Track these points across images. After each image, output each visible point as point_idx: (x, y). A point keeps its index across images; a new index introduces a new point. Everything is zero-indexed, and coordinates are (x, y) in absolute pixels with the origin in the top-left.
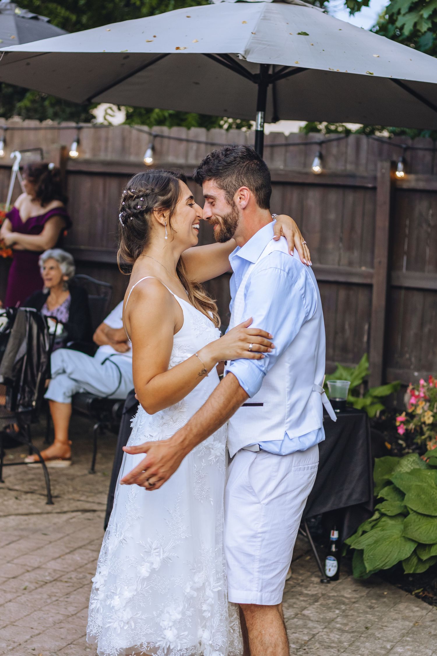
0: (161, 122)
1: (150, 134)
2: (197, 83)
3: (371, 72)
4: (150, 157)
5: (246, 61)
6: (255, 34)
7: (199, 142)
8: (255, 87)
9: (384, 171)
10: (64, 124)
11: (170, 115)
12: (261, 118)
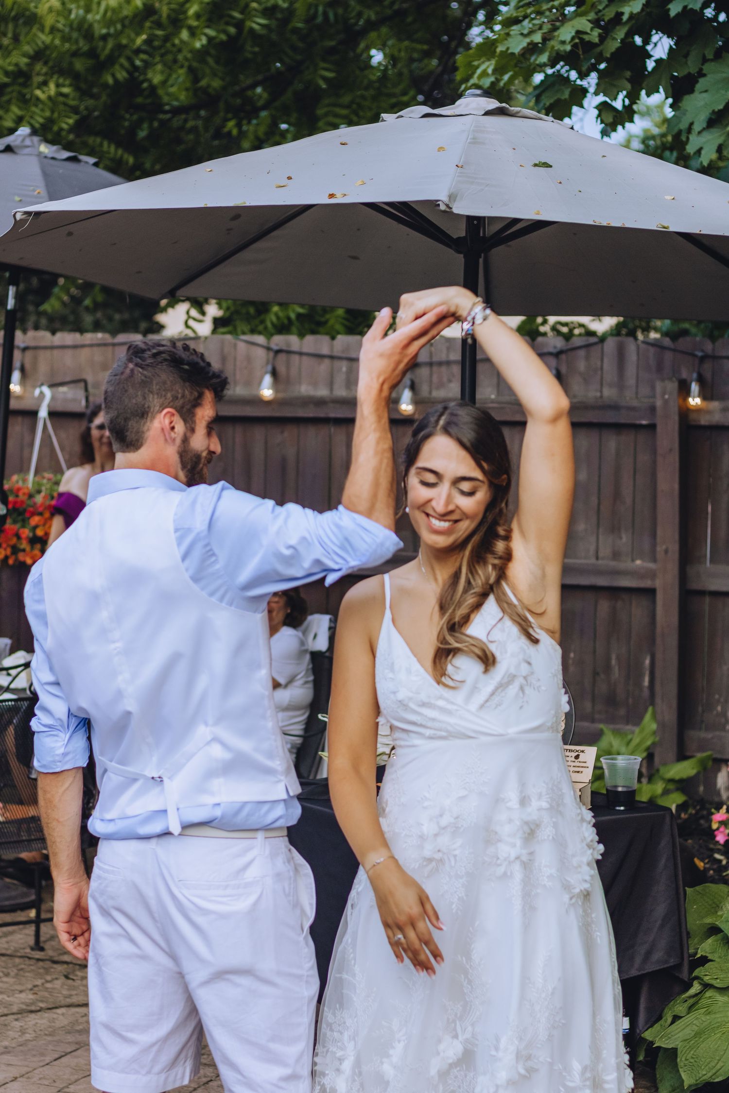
0: (283, 328)
1: (268, 349)
2: (355, 258)
3: (666, 225)
4: (268, 389)
5: (452, 213)
6: (462, 167)
7: (351, 360)
8: (461, 259)
9: (667, 397)
10: (122, 337)
11: (299, 316)
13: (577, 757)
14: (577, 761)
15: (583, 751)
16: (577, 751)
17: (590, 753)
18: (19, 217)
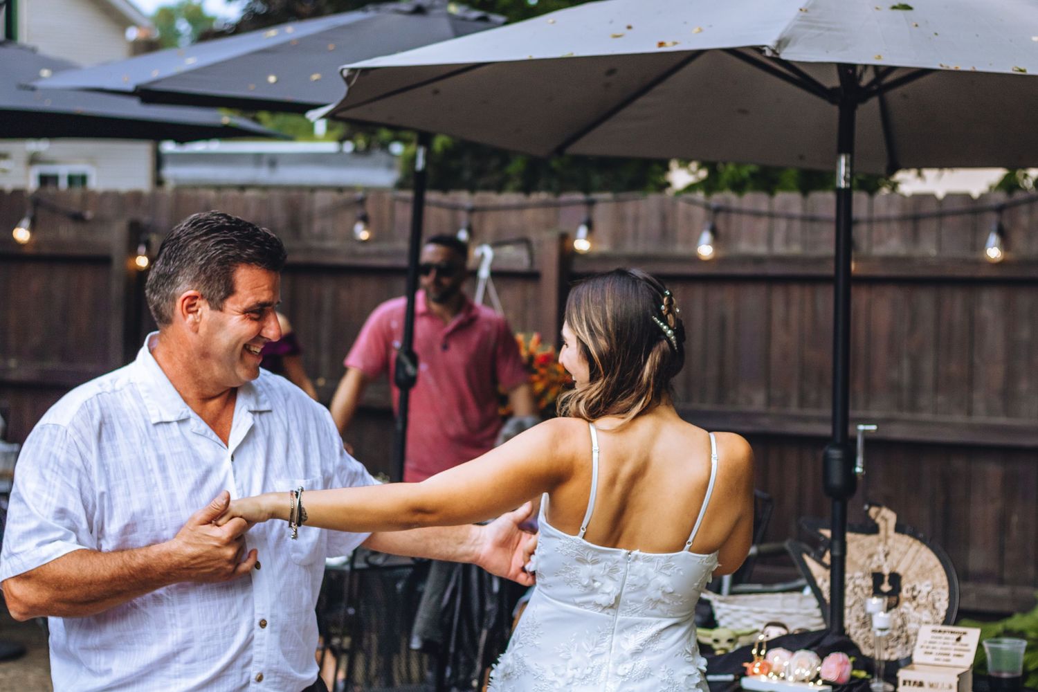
0: (738, 187)
1: (708, 207)
2: (744, 112)
3: (1022, 68)
4: (707, 245)
6: (806, 11)
7: (790, 218)
8: (835, 110)
10: (565, 197)
11: (753, 175)
12: (846, 165)
13: (958, 639)
14: (958, 643)
15: (965, 633)
16: (959, 633)
17: (972, 635)
18: (345, 73)
